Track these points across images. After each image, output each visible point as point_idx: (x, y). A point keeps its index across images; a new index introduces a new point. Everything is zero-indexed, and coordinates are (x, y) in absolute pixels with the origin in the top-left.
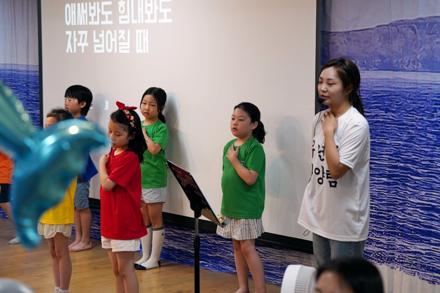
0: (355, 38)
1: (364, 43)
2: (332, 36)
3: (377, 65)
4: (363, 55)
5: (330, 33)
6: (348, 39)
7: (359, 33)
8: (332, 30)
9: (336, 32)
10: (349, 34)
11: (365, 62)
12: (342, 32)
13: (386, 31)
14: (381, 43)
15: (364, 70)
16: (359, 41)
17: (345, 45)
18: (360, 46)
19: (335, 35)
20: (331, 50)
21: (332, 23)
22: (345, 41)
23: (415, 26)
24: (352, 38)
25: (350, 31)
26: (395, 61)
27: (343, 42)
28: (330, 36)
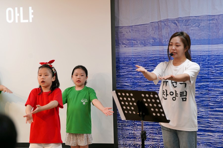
0: (136, 29)
1: (142, 32)
2: (120, 28)
3: (151, 43)
4: (142, 38)
5: (118, 27)
6: (131, 30)
7: (138, 26)
8: (120, 25)
9: (123, 27)
10: (132, 27)
11: (143, 42)
12: (127, 26)
13: (157, 25)
14: (153, 32)
15: (143, 46)
16: (138, 31)
17: (130, 33)
18: (139, 34)
19: (122, 28)
20: (119, 36)
21: (120, 21)
22: (130, 31)
23: (177, 22)
24: (134, 29)
25: (133, 26)
26: (164, 40)
27: (129, 32)
28: (118, 29)
